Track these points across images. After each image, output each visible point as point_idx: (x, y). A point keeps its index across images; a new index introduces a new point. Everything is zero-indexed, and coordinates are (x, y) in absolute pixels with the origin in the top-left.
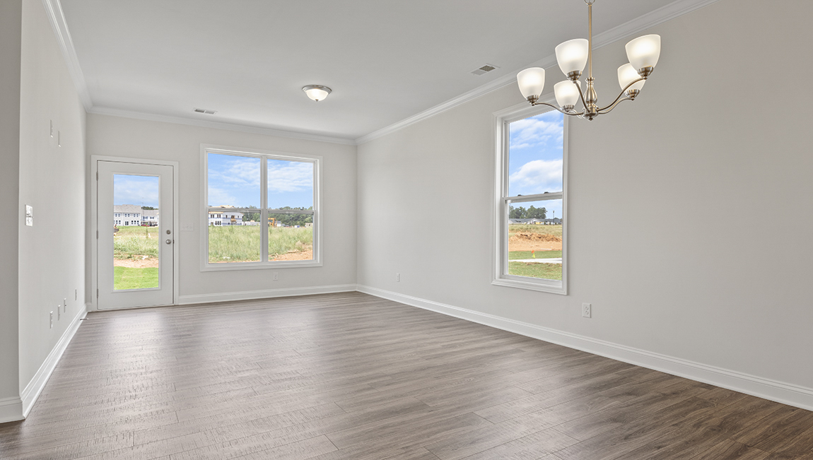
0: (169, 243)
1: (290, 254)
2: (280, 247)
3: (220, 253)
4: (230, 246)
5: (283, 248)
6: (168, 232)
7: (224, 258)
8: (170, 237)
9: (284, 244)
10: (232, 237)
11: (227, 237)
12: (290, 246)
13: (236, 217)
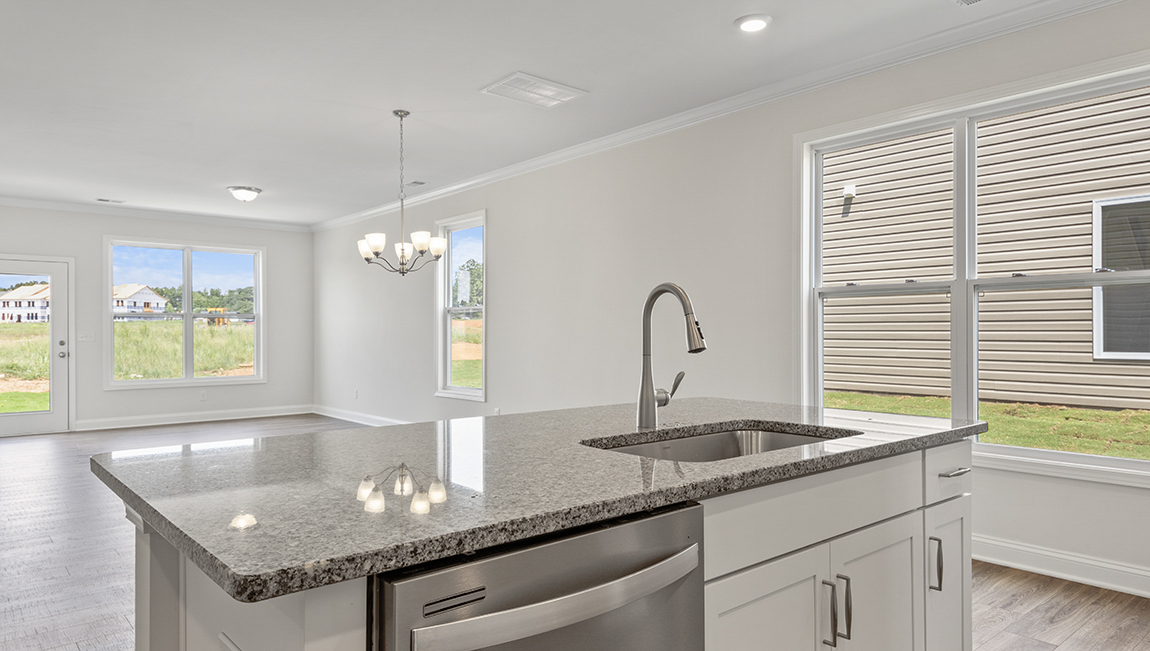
0: (63, 357)
1: (243, 369)
2: (228, 358)
3: (125, 368)
4: (143, 358)
5: (232, 360)
6: (62, 343)
7: (132, 376)
8: (64, 349)
9: (234, 354)
10: (146, 343)
11: (137, 343)
12: (244, 356)
13: (153, 305)
